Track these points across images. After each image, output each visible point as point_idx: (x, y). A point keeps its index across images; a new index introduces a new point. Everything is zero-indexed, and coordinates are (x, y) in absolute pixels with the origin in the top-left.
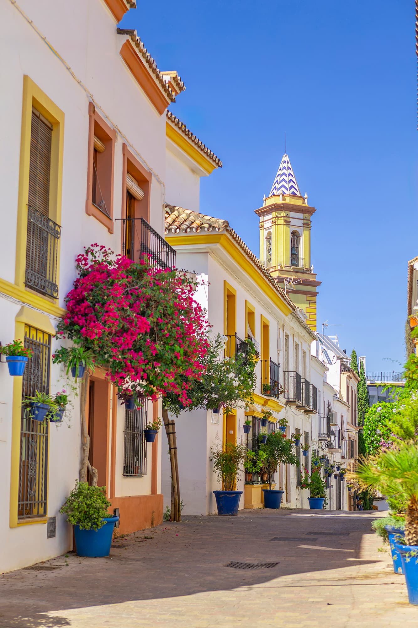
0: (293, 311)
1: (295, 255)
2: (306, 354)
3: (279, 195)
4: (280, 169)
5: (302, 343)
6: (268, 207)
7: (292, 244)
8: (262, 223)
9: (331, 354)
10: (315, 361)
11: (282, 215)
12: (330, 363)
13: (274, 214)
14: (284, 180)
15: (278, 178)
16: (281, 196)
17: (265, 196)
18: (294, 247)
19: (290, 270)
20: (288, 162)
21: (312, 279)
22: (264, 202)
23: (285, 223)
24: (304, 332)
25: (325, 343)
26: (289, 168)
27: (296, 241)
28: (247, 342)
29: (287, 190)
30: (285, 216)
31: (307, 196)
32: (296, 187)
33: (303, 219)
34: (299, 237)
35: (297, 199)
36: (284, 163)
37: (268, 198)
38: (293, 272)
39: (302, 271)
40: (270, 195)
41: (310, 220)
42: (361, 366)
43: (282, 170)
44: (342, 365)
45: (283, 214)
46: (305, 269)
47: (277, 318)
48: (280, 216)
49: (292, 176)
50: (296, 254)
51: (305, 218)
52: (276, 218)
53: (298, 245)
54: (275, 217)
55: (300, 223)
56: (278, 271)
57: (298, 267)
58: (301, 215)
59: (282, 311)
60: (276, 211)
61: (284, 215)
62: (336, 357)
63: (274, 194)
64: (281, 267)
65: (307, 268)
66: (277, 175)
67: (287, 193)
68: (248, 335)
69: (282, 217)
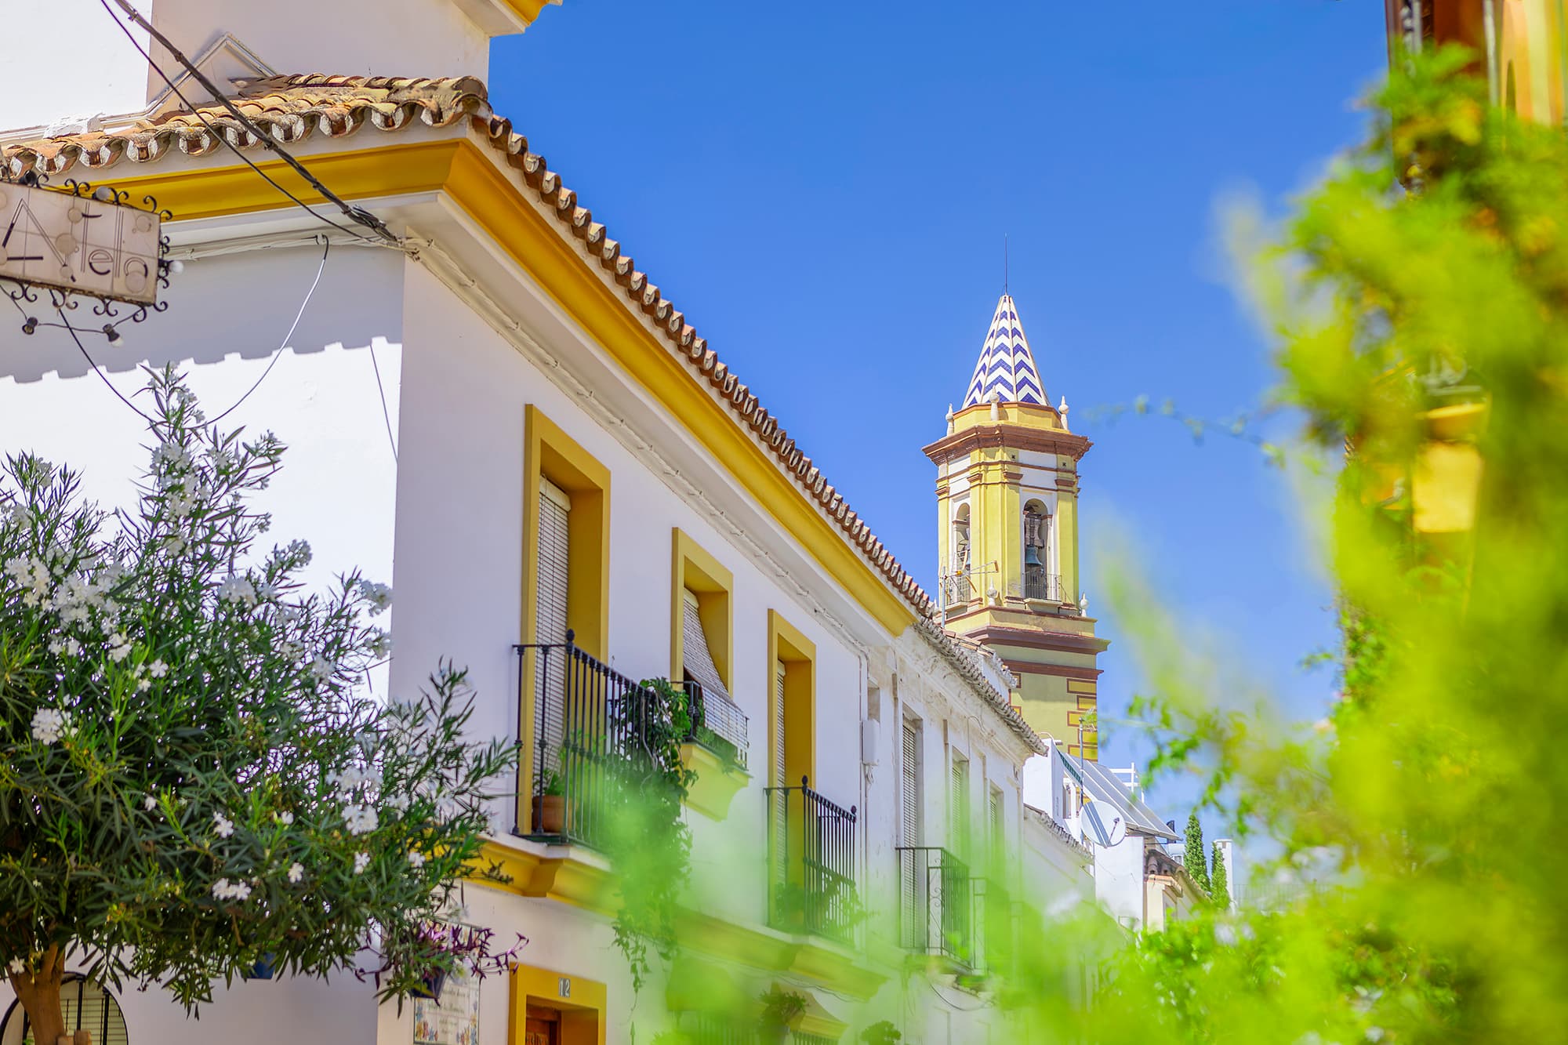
0: (920, 618)
1: (1035, 568)
2: (1002, 800)
3: (988, 405)
4: (992, 335)
5: (984, 758)
6: (959, 436)
7: (1028, 537)
8: (945, 482)
9: (1108, 813)
10: (1041, 827)
11: (998, 457)
12: (1106, 842)
13: (977, 456)
14: (1001, 363)
15: (987, 360)
16: (994, 406)
17: (951, 410)
18: (1032, 545)
19: (1021, 607)
20: (1012, 316)
21: (1084, 634)
22: (950, 424)
23: (1006, 480)
24: (990, 720)
25: (1087, 779)
26: (1015, 332)
27: (1037, 528)
28: (651, 689)
29: (1011, 391)
30: (1005, 460)
31: (1067, 407)
32: (1036, 382)
33: (1056, 470)
34: (1046, 517)
35: (1037, 416)
36: (1001, 318)
37: (959, 412)
38: (1030, 613)
39: (1055, 611)
40: (965, 406)
41: (1074, 473)
42: (1215, 861)
43: (998, 337)
44: (1150, 855)
45: (1001, 454)
46: (1065, 605)
47: (856, 641)
48: (992, 461)
49: (1025, 353)
50: (1037, 565)
51: (1061, 466)
52: (983, 467)
53: (1044, 540)
54: (980, 465)
55: (1048, 479)
56: (988, 612)
57: (1045, 601)
58: (1050, 459)
59: (876, 616)
60: (980, 448)
61: (1002, 457)
62: (1122, 824)
63: (974, 401)
64: (998, 600)
65: (1068, 602)
66: (983, 352)
67: (1011, 397)
68: (685, 671)
69: (996, 463)
